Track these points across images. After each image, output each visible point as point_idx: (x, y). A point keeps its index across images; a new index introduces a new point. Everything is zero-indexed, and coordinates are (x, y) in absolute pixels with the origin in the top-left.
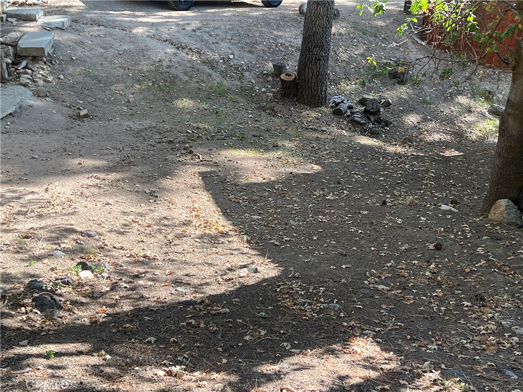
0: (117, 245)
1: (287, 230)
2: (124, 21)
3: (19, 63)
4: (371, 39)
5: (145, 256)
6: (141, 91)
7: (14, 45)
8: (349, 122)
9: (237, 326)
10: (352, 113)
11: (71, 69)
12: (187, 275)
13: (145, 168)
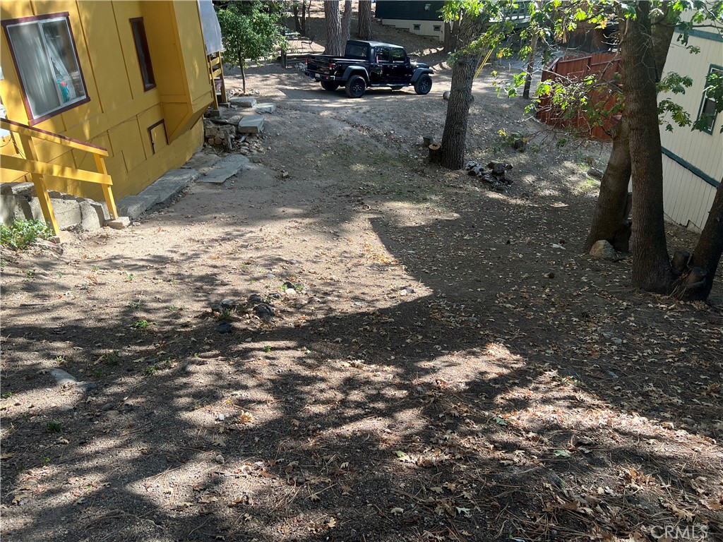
0: (311, 270)
1: (435, 262)
3: (240, 138)
4: (498, 118)
5: (331, 279)
6: (327, 158)
7: (237, 125)
8: (480, 181)
9: (400, 332)
10: (483, 174)
11: (276, 142)
12: (363, 293)
13: (330, 215)
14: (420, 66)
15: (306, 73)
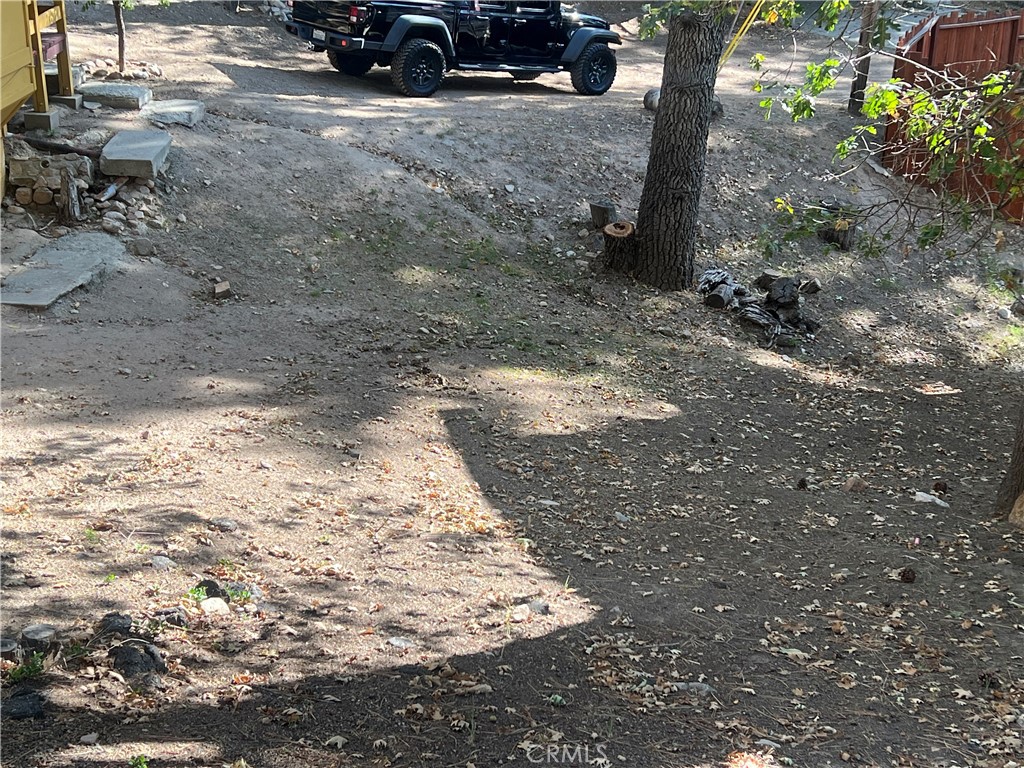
0: (276, 549)
1: (610, 531)
2: (307, 114)
3: (101, 190)
4: (784, 161)
5: (330, 574)
6: (334, 249)
7: (95, 155)
8: (735, 321)
9: (505, 720)
10: (743, 304)
11: (201, 204)
12: (410, 614)
13: (335, 400)
14: (588, 23)
15: (289, 28)
